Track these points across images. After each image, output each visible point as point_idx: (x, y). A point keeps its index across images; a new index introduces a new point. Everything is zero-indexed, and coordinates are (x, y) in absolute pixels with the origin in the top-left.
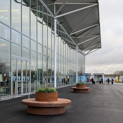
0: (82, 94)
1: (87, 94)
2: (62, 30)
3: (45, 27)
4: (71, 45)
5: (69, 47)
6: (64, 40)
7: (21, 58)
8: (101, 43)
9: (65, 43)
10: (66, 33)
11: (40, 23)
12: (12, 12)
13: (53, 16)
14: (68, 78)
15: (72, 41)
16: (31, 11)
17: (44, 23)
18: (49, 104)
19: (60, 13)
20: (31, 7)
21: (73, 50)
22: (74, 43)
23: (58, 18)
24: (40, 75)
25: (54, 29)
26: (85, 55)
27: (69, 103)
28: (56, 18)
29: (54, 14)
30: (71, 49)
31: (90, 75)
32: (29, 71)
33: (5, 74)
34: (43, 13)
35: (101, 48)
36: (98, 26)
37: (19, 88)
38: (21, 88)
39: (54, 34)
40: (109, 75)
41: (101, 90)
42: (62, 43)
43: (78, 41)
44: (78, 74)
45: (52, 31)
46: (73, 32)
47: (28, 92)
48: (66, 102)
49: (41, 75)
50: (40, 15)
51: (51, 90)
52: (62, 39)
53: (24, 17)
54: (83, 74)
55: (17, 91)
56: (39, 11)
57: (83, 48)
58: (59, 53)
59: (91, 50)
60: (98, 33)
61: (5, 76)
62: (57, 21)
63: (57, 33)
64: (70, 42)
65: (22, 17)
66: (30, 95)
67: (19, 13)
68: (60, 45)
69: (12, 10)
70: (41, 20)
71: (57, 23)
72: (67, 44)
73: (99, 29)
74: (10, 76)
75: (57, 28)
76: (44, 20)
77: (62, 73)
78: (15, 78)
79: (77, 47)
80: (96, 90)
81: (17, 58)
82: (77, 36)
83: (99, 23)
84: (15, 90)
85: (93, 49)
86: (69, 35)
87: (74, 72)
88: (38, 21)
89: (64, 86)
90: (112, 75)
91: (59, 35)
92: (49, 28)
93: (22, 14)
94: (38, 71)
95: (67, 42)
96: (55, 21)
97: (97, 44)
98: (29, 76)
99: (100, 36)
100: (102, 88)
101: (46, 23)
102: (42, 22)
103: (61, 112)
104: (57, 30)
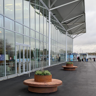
0: (71, 72)
1: (74, 71)
2: (55, 20)
3: (42, 16)
4: (62, 31)
5: (61, 32)
6: (57, 27)
7: (23, 44)
8: (86, 29)
9: (57, 29)
10: (58, 22)
11: (38, 13)
12: (15, 6)
13: (48, 9)
14: (60, 56)
15: (62, 28)
16: (30, 5)
17: (41, 14)
18: (45, 85)
19: (54, 7)
20: (30, 1)
21: (63, 34)
22: (64, 29)
23: (52, 10)
24: (37, 53)
25: (48, 18)
26: (73, 38)
27: (60, 84)
28: (50, 11)
29: (48, 7)
30: (62, 34)
31: (77, 55)
32: (29, 51)
33: (11, 58)
34: (40, 6)
35: (85, 32)
36: (84, 15)
37: (21, 66)
38: (23, 66)
39: (48, 22)
40: (92, 53)
41: (85, 67)
42: (55, 29)
43: (68, 27)
44: (68, 54)
45: (47, 20)
46: (64, 21)
47: (28, 71)
48: (58, 83)
49: (39, 54)
50: (37, 7)
51: (47, 73)
52: (55, 26)
53: (25, 9)
54: (71, 54)
55: (20, 70)
56: (37, 5)
57: (71, 33)
58: (53, 38)
59: (78, 34)
60: (84, 21)
61: (11, 59)
62: (51, 12)
63: (51, 21)
64: (61, 28)
65: (24, 9)
66: (30, 73)
67: (21, 6)
68: (53, 30)
69: (16, 4)
70: (38, 11)
71: (51, 14)
72: (58, 30)
73: (84, 18)
74: (14, 59)
75: (51, 18)
76: (40, 11)
77: (55, 52)
78: (19, 60)
79: (67, 32)
80: (81, 68)
81: (20, 44)
82: (67, 24)
83: (84, 13)
84: (19, 69)
85: (79, 33)
86: (61, 23)
87: (64, 51)
88: (35, 12)
89: (56, 64)
90: (94, 53)
91: (53, 23)
92: (44, 17)
93: (24, 7)
94: (36, 51)
95: (58, 28)
96: (50, 13)
97: (83, 29)
98: (29, 58)
99: (85, 23)
100: (86, 65)
101: (42, 13)
102: (39, 13)
103: (55, 90)
104: (51, 19)
